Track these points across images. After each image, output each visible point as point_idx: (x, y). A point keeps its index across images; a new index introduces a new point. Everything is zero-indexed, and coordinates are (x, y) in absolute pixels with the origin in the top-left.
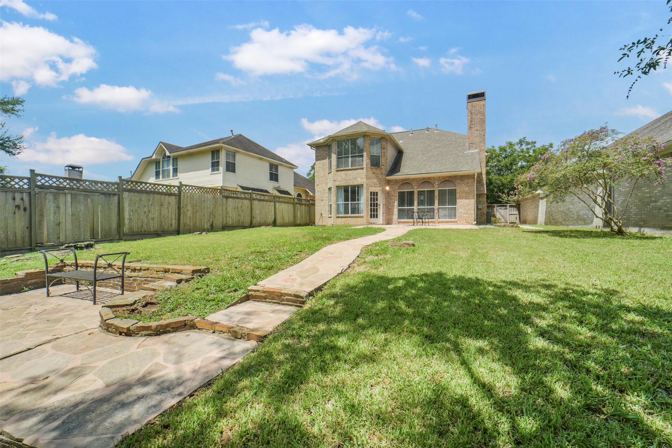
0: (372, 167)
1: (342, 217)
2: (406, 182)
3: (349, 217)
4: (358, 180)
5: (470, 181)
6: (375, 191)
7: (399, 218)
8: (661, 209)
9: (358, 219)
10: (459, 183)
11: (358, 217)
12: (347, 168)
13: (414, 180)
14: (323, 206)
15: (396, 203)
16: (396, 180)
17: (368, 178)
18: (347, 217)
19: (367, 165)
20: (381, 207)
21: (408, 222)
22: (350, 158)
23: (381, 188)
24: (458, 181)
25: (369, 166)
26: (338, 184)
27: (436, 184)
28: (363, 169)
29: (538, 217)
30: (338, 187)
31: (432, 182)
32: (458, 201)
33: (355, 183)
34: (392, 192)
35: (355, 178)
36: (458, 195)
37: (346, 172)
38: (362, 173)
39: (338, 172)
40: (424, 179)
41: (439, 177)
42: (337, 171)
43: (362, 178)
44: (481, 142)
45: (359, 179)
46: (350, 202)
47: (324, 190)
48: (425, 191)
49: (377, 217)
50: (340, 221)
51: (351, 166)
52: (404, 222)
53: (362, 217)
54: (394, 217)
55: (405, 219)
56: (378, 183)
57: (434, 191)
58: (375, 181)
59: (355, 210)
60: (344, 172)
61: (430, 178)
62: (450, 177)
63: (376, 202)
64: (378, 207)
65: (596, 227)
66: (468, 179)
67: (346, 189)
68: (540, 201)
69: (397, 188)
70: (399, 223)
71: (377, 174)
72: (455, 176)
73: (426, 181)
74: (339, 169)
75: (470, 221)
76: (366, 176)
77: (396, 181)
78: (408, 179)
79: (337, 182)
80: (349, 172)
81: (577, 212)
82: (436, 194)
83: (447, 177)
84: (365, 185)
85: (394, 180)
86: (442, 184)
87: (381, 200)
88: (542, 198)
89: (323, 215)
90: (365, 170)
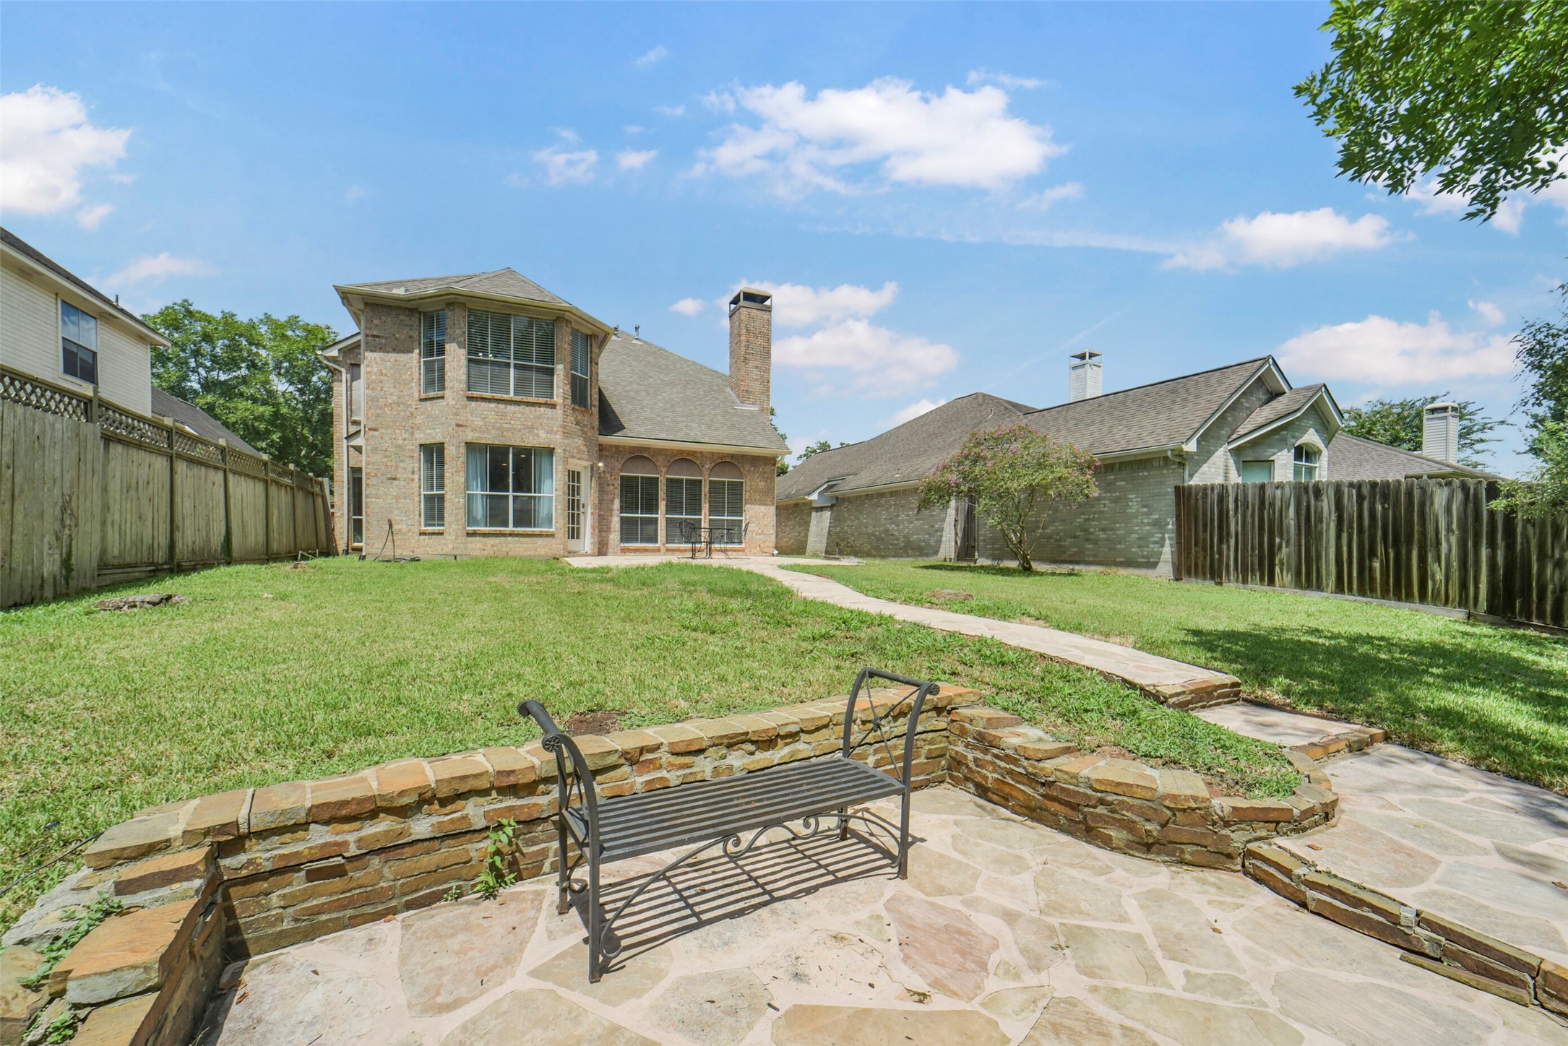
0: (577, 407)
1: (485, 535)
2: (639, 455)
3: (511, 535)
4: (538, 436)
5: (768, 469)
6: (576, 469)
7: (622, 540)
8: (1051, 538)
9: (540, 541)
10: (749, 471)
11: (540, 535)
12: (505, 397)
13: (660, 451)
14: (397, 498)
15: (617, 504)
16: (617, 447)
17: (566, 434)
18: (504, 535)
19: (565, 399)
20: (589, 511)
21: (646, 550)
22: (512, 370)
23: (588, 464)
24: (747, 467)
25: (569, 402)
26: (471, 436)
27: (707, 467)
28: (553, 406)
29: (806, 541)
30: (471, 447)
31: (698, 462)
32: (747, 507)
33: (530, 441)
34: (608, 475)
35: (531, 428)
36: (745, 496)
37: (502, 406)
38: (552, 419)
39: (473, 404)
40: (681, 452)
41: (713, 454)
42: (470, 398)
43: (551, 432)
44: (762, 393)
45: (542, 434)
46: (511, 494)
47: (399, 446)
48: (682, 480)
49: (578, 538)
50: (479, 545)
51: (516, 393)
52: (636, 550)
53: (552, 535)
54: (611, 537)
55: (637, 541)
56: (585, 449)
57: (700, 481)
58: (580, 442)
59: (525, 517)
60: (493, 405)
61: (694, 453)
62: (732, 456)
63: (576, 498)
64: (582, 510)
65: (945, 560)
66: (765, 464)
67: (497, 455)
68: (814, 514)
69: (619, 466)
70: (624, 551)
71: (585, 426)
72: (743, 456)
73: (684, 459)
74: (476, 394)
75: (766, 550)
76: (564, 427)
77: (618, 450)
78: (647, 449)
79: (468, 430)
80: (511, 408)
81: (904, 537)
82: (705, 489)
83: (728, 455)
84: (558, 451)
85: (611, 446)
86: (716, 468)
87: (588, 494)
88: (821, 509)
89: (395, 527)
90: (559, 412)
